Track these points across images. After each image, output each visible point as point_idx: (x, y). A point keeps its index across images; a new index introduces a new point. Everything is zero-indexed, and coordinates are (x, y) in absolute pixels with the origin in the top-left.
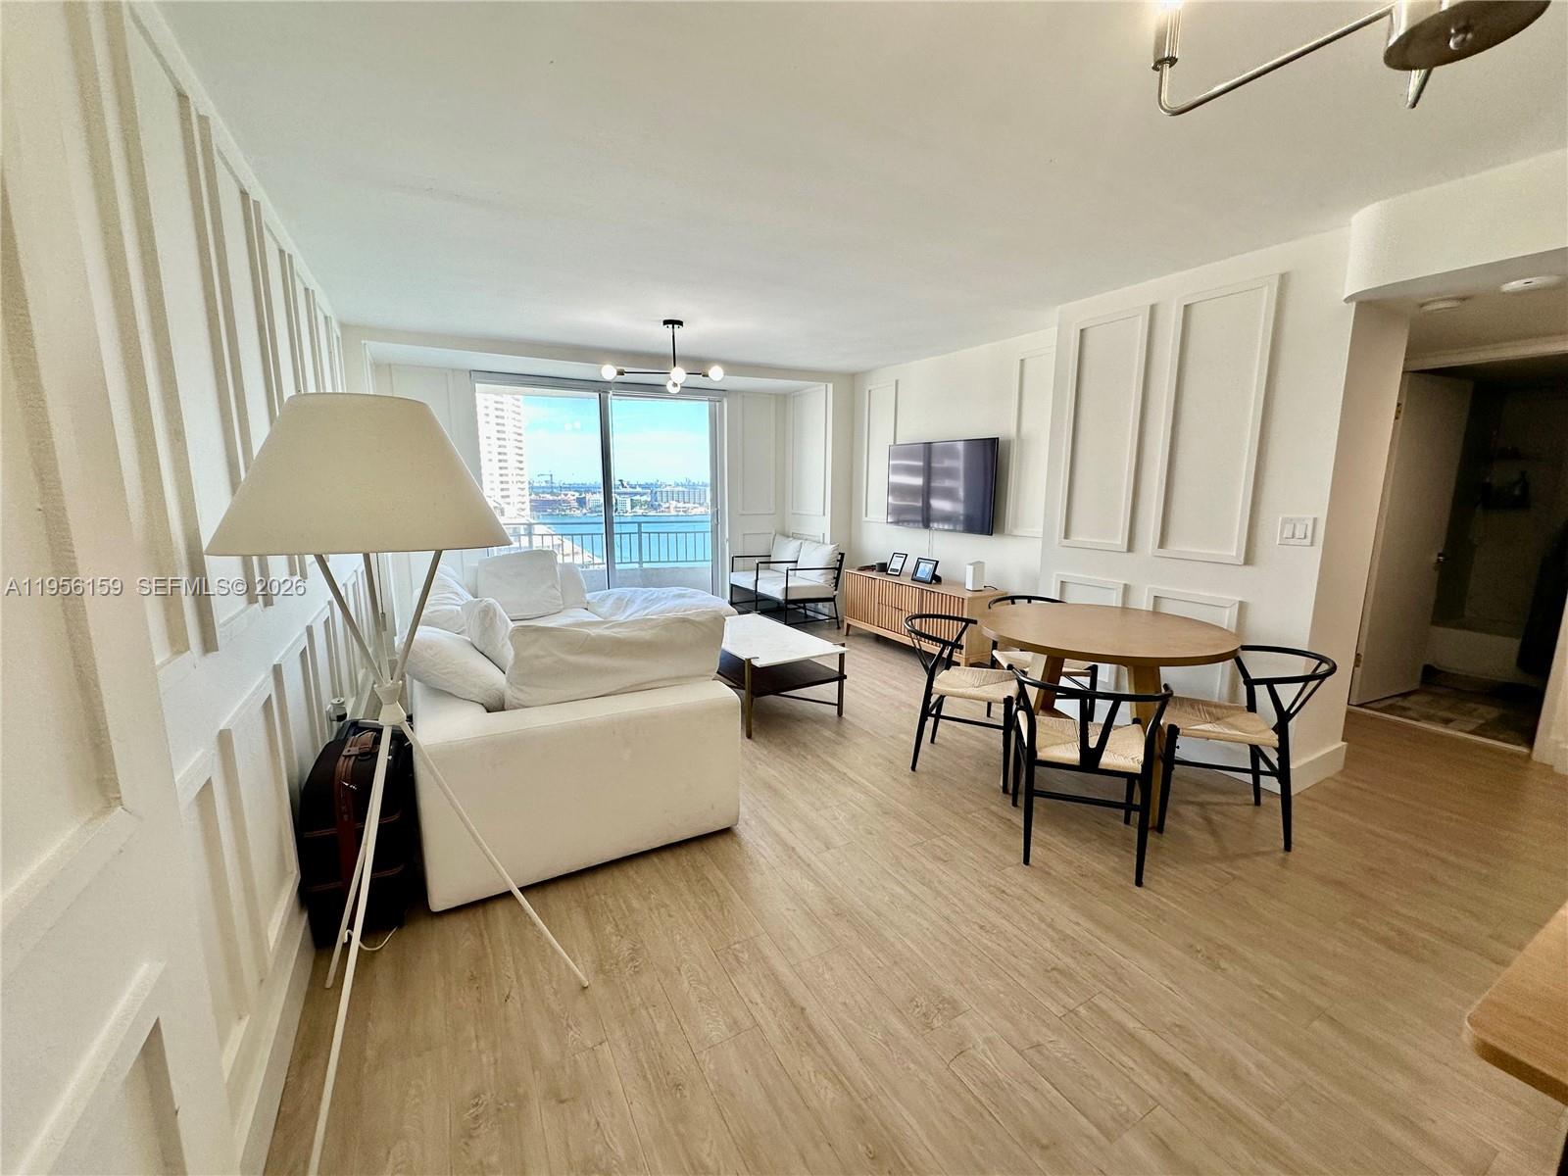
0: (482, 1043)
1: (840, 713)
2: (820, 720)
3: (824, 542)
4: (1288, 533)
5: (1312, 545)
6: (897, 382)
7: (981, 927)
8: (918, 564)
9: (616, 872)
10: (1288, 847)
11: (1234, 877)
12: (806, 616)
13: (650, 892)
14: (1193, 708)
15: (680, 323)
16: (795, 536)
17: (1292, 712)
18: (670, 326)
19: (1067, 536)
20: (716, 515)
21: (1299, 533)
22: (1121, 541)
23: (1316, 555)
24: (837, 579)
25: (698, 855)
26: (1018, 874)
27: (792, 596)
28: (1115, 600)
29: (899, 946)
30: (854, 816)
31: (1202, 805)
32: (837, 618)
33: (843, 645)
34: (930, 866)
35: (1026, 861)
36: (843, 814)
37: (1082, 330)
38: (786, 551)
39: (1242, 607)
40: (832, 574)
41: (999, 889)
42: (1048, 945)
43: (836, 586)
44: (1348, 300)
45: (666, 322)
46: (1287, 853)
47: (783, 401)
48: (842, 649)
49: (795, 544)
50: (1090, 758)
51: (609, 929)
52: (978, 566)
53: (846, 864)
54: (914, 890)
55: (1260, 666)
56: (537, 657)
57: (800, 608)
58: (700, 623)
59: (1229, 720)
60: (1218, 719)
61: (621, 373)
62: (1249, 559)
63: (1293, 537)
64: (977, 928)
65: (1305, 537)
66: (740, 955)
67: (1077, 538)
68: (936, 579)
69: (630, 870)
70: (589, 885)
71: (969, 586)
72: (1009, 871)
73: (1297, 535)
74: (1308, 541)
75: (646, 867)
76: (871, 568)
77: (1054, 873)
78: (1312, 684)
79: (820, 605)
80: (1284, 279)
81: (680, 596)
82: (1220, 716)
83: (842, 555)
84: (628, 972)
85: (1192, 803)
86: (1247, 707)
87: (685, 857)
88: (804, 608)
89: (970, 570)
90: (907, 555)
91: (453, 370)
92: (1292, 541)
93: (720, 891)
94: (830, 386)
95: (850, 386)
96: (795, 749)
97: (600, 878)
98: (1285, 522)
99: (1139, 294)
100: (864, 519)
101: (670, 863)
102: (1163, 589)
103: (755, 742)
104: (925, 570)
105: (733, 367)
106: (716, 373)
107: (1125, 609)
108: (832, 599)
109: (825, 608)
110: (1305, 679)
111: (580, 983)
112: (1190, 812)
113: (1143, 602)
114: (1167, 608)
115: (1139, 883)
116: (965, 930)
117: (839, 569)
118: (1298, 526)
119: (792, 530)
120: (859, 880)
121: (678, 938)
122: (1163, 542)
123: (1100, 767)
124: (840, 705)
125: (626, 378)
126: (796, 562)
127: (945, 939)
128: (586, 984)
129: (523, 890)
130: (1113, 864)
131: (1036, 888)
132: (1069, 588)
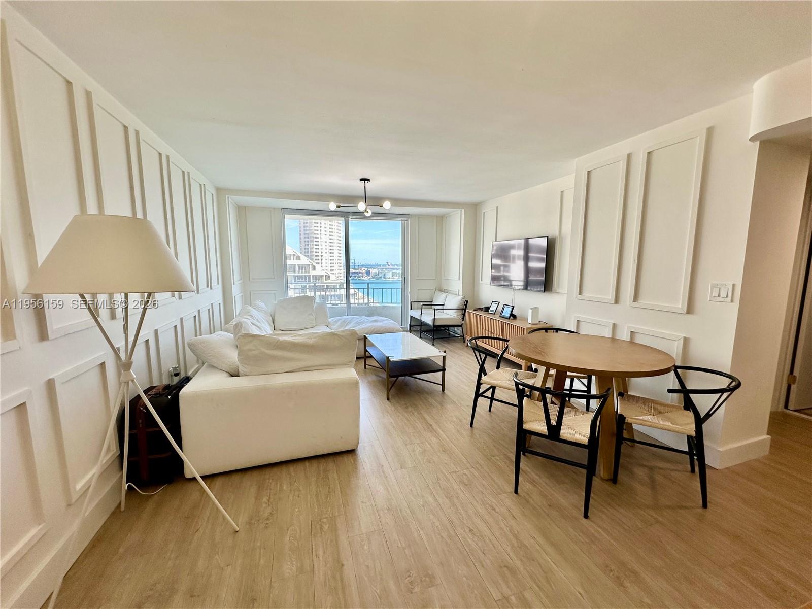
0: (173, 555)
1: (443, 390)
2: (430, 393)
3: (459, 295)
4: (715, 294)
5: (732, 301)
6: (497, 207)
7: (471, 530)
8: (504, 308)
9: (284, 468)
10: (705, 505)
11: (658, 522)
12: (449, 334)
13: (295, 481)
14: (645, 405)
15: (368, 180)
16: (445, 291)
17: (711, 413)
18: (364, 181)
19: (580, 293)
20: (404, 279)
21: (723, 294)
22: (611, 297)
23: (735, 307)
24: (464, 315)
25: (330, 464)
26: (508, 500)
27: (437, 323)
28: (608, 333)
29: (416, 535)
30: (425, 451)
31: (651, 469)
32: (463, 336)
33: (445, 352)
34: (455, 486)
35: (516, 492)
36: (419, 448)
37: (589, 172)
38: (439, 299)
39: (686, 341)
40: (460, 312)
41: (492, 506)
42: (509, 549)
43: (463, 319)
44: (753, 139)
45: (361, 180)
46: (705, 509)
47: (441, 220)
48: (444, 354)
49: (444, 295)
50: (554, 431)
51: (265, 499)
52: (535, 310)
53: (407, 479)
54: (440, 501)
55: (694, 381)
56: (250, 350)
57: (446, 330)
58: (342, 336)
59: (670, 414)
60: (660, 413)
61: (338, 206)
62: (690, 310)
63: (719, 296)
64: (467, 530)
65: (727, 297)
66: (324, 526)
67: (587, 294)
68: (513, 316)
69: (292, 468)
70: (268, 473)
71: (530, 321)
72: (503, 496)
73: (722, 295)
74: (729, 299)
75: (300, 466)
76: (481, 309)
77: (532, 502)
78: (725, 395)
79: (456, 329)
80: (710, 131)
81: (375, 321)
82: (662, 411)
83: (467, 302)
84: (262, 526)
85: (646, 466)
86: (684, 407)
87: (323, 464)
88: (448, 330)
89: (530, 311)
90: (499, 303)
91: (274, 208)
92: (718, 299)
93: (331, 486)
94: (463, 210)
95: (474, 210)
96: (410, 409)
97: (275, 470)
98: (713, 286)
99: (623, 147)
100: (481, 282)
101: (313, 467)
102: (636, 327)
103: (390, 402)
104: (507, 313)
105: (396, 201)
106: (387, 205)
107: (613, 339)
108: (461, 326)
109: (459, 331)
110: (721, 391)
111: (234, 529)
112: (640, 472)
113: (624, 335)
114: (639, 340)
115: (586, 516)
116: (459, 531)
117: (465, 310)
118: (722, 289)
119: (444, 287)
120: (411, 490)
121: (297, 510)
122: (636, 298)
123: (561, 437)
124: (443, 385)
125: (341, 209)
126: (444, 305)
127: (445, 535)
128: (238, 529)
129: (203, 477)
130: (573, 500)
131: (516, 511)
132: (582, 325)
